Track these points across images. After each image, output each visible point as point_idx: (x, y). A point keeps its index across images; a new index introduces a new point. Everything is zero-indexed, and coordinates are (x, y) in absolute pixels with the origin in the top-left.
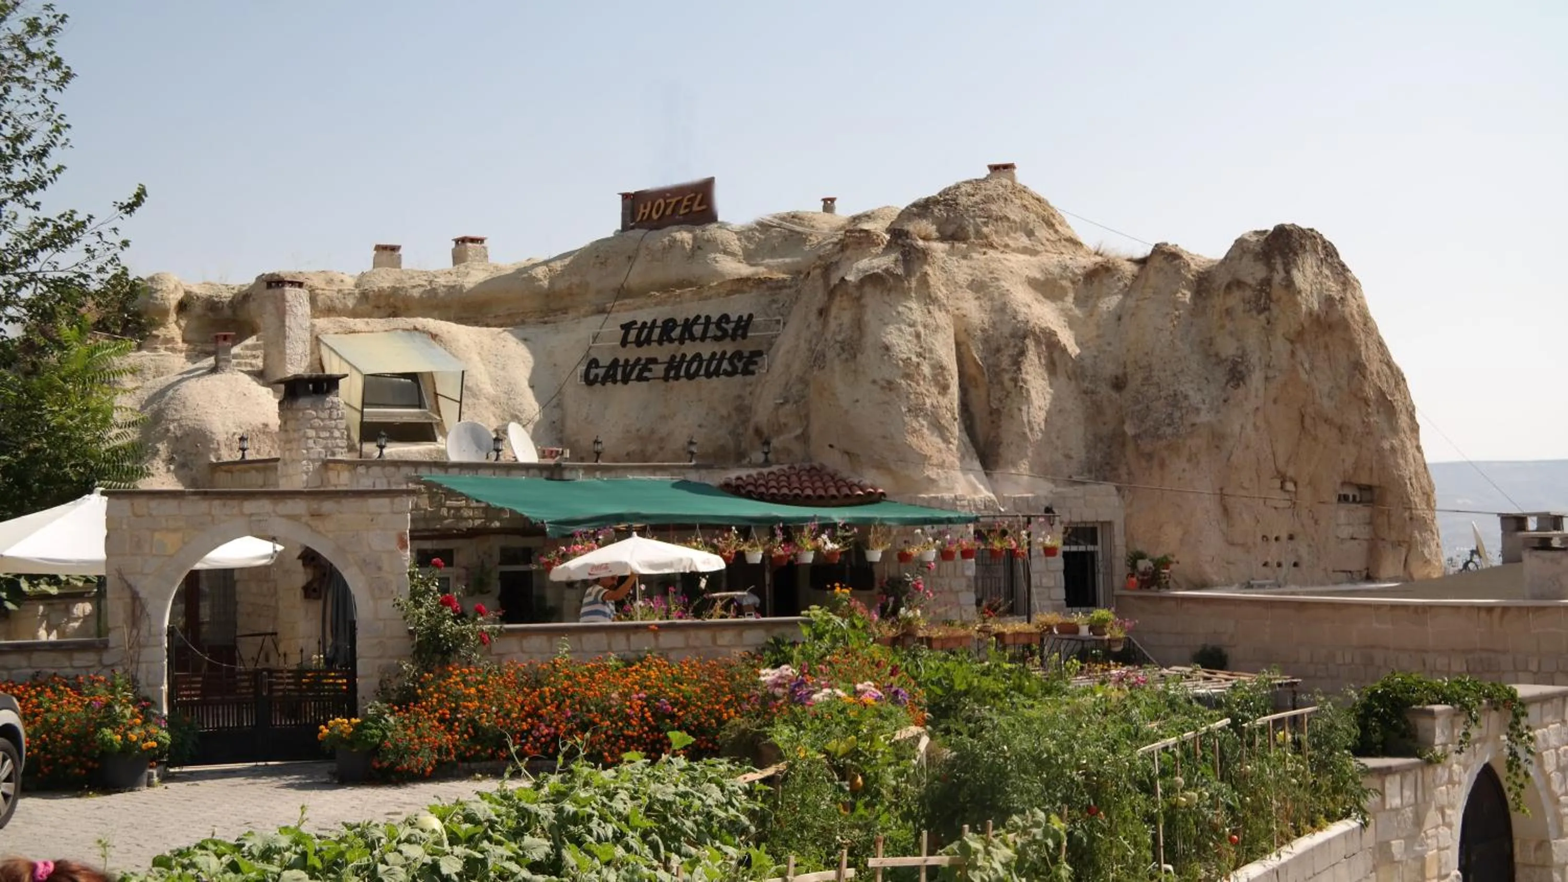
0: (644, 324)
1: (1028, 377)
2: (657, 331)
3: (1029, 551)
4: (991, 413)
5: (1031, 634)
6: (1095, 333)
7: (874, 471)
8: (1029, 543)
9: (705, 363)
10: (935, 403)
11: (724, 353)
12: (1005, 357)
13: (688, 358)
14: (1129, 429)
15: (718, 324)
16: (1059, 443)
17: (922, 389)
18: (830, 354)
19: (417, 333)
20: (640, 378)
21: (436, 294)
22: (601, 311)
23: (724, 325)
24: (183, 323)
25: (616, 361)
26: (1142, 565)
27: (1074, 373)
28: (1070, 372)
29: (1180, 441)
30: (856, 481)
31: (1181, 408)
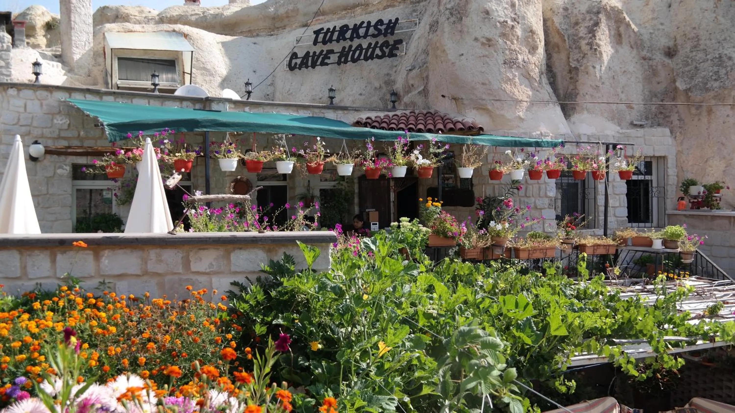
0: (329, 29)
1: (601, 43)
2: (336, 34)
3: (607, 173)
4: (570, 72)
5: (609, 246)
6: (650, 17)
7: (474, 112)
8: (607, 167)
9: (364, 51)
10: (526, 59)
11: (377, 43)
12: (582, 28)
13: (353, 49)
14: (681, 85)
15: (375, 26)
16: (623, 96)
17: (516, 46)
18: (442, 19)
19: (174, 33)
20: (323, 64)
21: (206, 19)
22: (306, 25)
23: (379, 27)
24: (49, 36)
25: (308, 53)
26: (694, 190)
27: (636, 43)
28: (632, 43)
29: (726, 92)
30: (460, 119)
31: (726, 67)
